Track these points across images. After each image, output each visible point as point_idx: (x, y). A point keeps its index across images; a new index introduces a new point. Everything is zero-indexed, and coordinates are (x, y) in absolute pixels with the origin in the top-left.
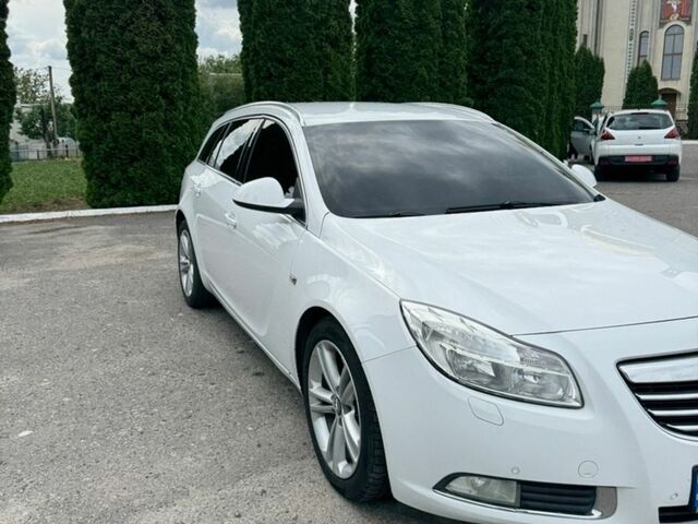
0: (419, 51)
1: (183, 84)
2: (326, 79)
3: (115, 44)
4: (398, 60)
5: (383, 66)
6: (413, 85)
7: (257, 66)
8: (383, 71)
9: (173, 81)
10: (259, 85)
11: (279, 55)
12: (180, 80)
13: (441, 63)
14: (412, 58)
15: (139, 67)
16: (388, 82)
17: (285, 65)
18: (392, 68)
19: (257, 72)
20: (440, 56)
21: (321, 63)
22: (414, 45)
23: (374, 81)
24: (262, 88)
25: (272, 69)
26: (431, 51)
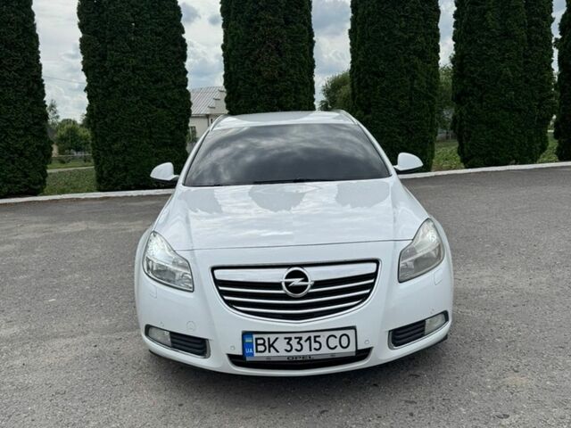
0: (504, 54)
1: (295, 97)
2: (412, 84)
3: (249, 73)
4: (486, 63)
5: (472, 69)
6: (498, 83)
7: (359, 79)
8: (472, 72)
9: (286, 96)
10: (360, 92)
11: (374, 69)
12: (293, 94)
13: (526, 63)
14: (497, 61)
15: (262, 88)
16: (476, 81)
17: (379, 77)
18: (479, 70)
19: (359, 84)
20: (525, 56)
21: (408, 72)
22: (499, 50)
23: (465, 81)
24: (361, 95)
25: (369, 81)
26: (515, 54)
